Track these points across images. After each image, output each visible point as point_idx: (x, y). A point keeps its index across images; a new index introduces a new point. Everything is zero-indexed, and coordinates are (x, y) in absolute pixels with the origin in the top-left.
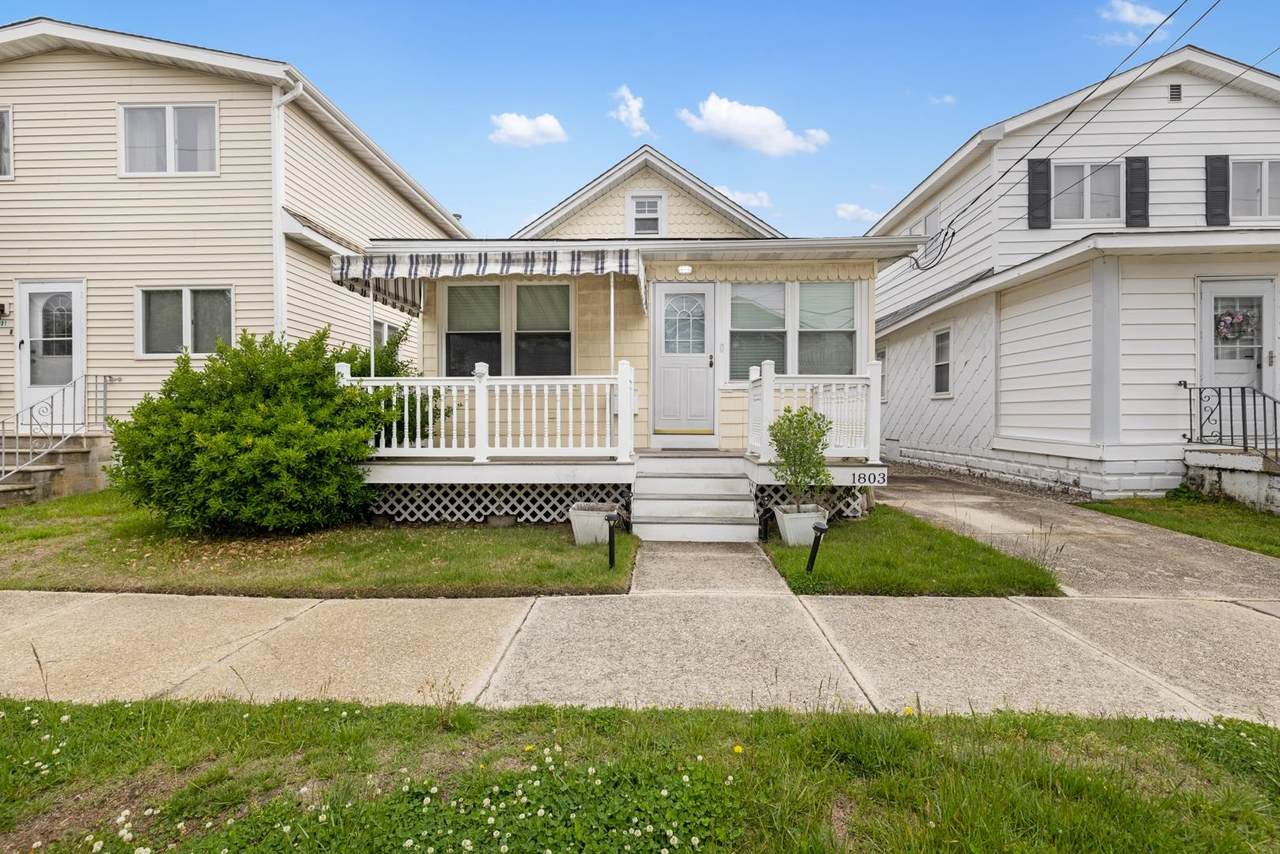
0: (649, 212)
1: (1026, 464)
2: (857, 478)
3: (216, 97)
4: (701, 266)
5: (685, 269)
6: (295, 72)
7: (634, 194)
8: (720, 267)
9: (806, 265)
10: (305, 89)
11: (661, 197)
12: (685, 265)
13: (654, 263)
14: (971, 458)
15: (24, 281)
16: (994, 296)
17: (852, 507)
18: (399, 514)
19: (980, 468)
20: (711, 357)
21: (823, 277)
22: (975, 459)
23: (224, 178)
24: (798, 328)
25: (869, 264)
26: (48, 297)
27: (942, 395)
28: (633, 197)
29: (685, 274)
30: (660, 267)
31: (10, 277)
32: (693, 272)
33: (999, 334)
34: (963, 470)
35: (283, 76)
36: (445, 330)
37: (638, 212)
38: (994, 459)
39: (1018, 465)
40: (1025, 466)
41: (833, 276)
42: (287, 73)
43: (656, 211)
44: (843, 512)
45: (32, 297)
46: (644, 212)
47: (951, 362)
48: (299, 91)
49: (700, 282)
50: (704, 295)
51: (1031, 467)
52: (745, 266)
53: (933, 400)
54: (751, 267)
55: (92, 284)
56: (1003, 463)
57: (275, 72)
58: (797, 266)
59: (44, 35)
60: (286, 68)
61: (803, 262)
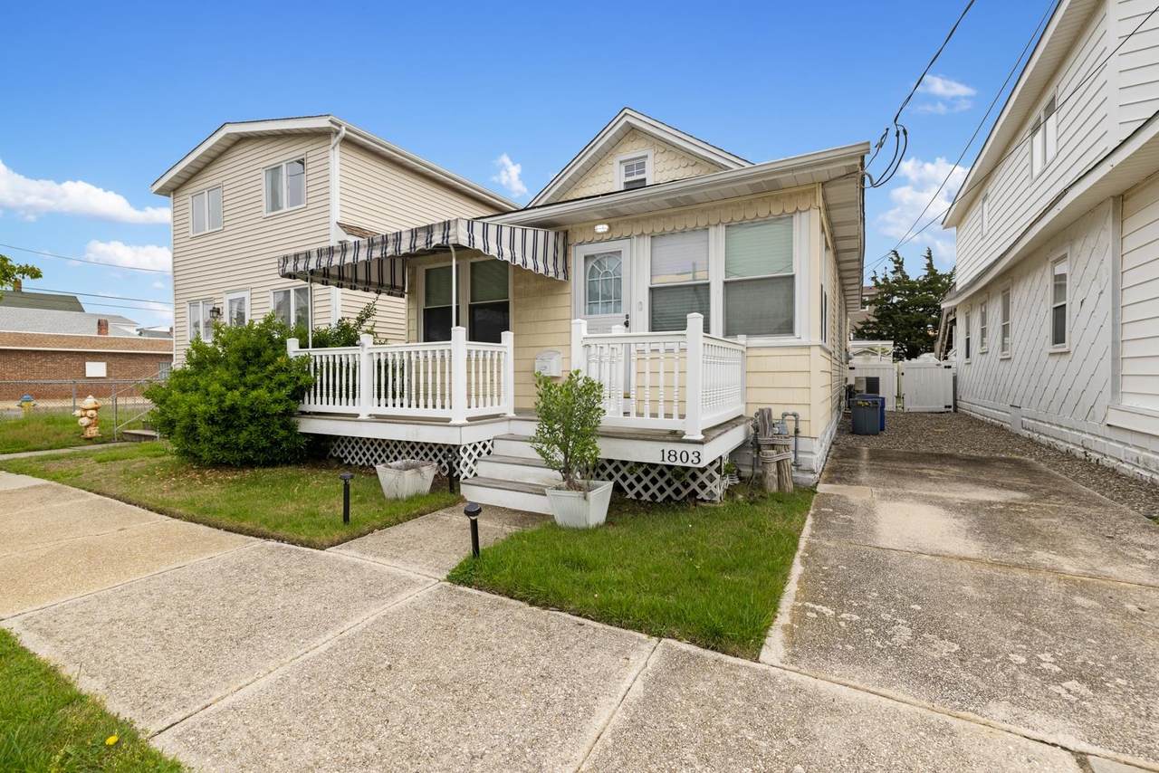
0: (638, 173)
1: (1146, 450)
2: (666, 455)
3: (303, 151)
4: (617, 224)
5: (602, 228)
6: (337, 120)
7: (623, 158)
8: (637, 221)
9: (731, 205)
10: (347, 129)
11: (646, 157)
12: (600, 224)
13: (574, 226)
14: (1087, 436)
15: (228, 292)
16: (1110, 204)
17: (708, 489)
18: (346, 458)
19: (1097, 452)
20: (627, 316)
21: (750, 215)
22: (1092, 438)
23: (310, 207)
24: (722, 278)
25: (810, 191)
26: (238, 301)
27: (1060, 348)
28: (621, 162)
29: (602, 233)
30: (581, 229)
31: (221, 290)
32: (610, 228)
33: (1119, 258)
34: (1079, 451)
35: (329, 125)
36: (423, 306)
37: (627, 175)
38: (1111, 440)
39: (1138, 451)
40: (1145, 453)
41: (763, 213)
42: (331, 121)
43: (644, 172)
44: (697, 494)
45: (231, 301)
46: (633, 174)
47: (1067, 302)
48: (344, 132)
49: (618, 239)
50: (620, 252)
51: (1152, 456)
52: (663, 216)
53: (1051, 354)
54: (669, 216)
55: (254, 291)
56: (1120, 446)
57: (323, 123)
58: (720, 207)
59: (228, 134)
60: (329, 118)
61: (725, 201)
